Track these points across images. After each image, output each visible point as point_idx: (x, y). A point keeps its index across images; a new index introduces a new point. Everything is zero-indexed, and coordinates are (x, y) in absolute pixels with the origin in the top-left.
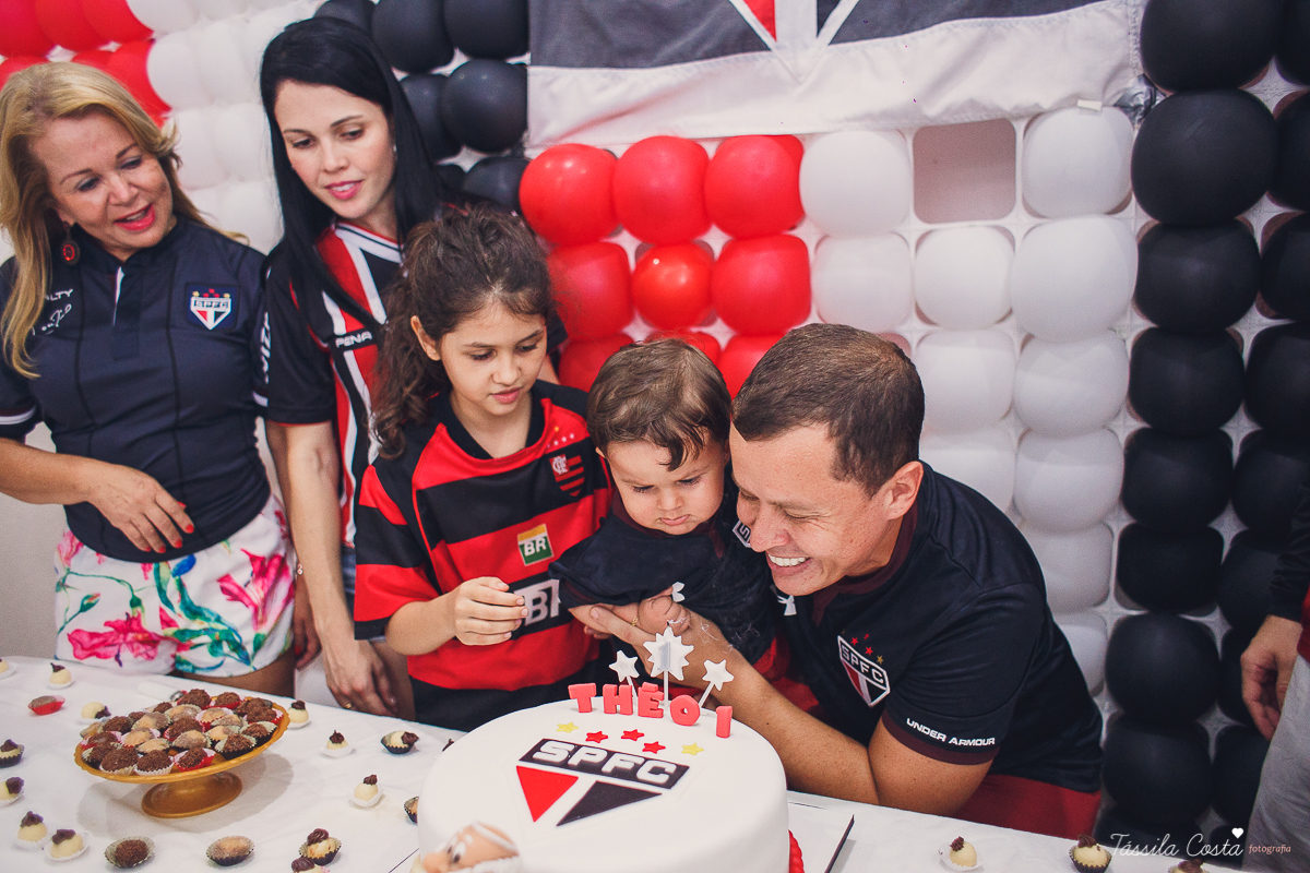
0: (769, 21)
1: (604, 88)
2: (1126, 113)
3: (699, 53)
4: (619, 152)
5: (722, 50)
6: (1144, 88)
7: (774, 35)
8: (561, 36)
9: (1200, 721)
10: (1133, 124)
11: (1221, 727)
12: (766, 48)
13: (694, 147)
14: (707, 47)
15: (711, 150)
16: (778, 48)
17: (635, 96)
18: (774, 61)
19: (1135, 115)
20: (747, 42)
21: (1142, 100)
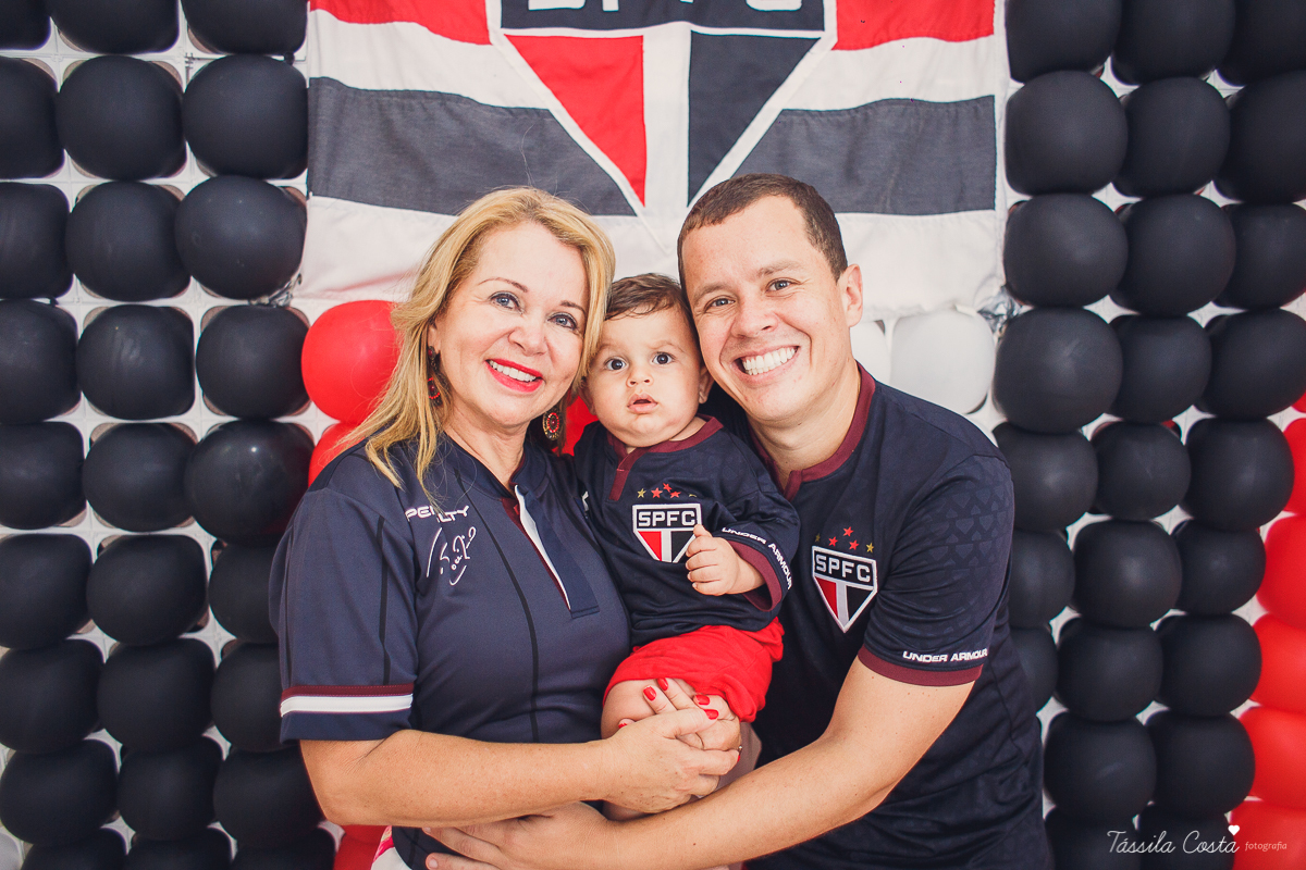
0: (638, 184)
2: (987, 318)
6: (1006, 298)
7: (642, 200)
8: (356, 162)
10: (993, 331)
12: (633, 213)
16: (645, 214)
18: (638, 228)
19: (996, 324)
20: (611, 204)
21: (1002, 310)
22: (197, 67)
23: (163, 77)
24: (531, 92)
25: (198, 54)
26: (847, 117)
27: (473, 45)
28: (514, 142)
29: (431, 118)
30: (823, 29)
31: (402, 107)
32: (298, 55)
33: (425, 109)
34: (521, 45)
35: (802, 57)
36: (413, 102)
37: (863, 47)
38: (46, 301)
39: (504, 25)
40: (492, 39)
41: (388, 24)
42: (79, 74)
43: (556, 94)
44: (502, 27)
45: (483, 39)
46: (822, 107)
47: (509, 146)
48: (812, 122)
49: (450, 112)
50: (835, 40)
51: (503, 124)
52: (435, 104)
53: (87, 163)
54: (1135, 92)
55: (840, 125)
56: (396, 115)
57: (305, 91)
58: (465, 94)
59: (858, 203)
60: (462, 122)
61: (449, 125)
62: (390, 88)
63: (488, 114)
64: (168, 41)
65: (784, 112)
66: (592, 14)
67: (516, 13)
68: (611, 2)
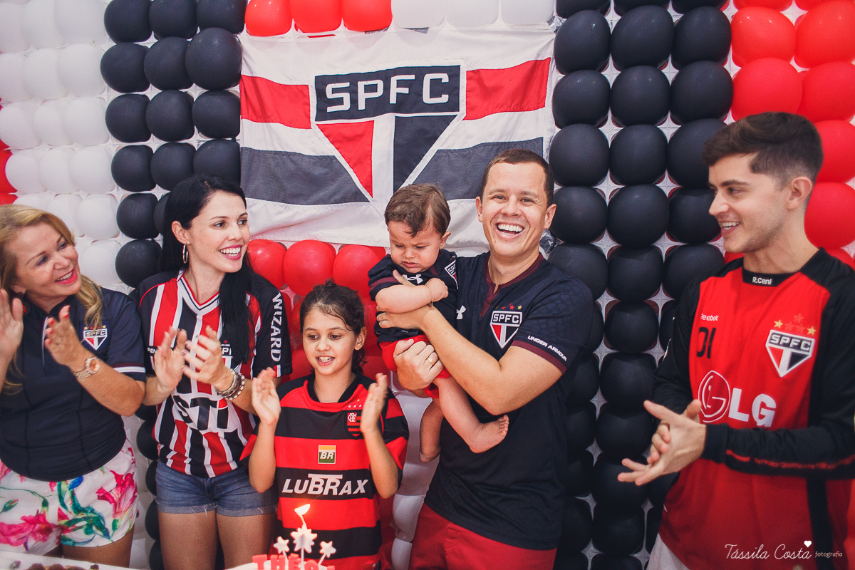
0: (369, 188)
1: (280, 213)
2: (544, 247)
3: (332, 200)
4: (288, 245)
5: (344, 200)
7: (371, 195)
8: (258, 182)
9: (582, 552)
11: (594, 555)
12: (367, 201)
13: (329, 246)
14: (337, 197)
15: (337, 249)
16: (373, 201)
17: (297, 219)
18: (371, 207)
19: (547, 248)
20: (357, 197)
21: (550, 243)
22: (202, 143)
24: (328, 149)
26: (467, 152)
27: (305, 130)
28: (318, 171)
29: (284, 163)
30: (459, 111)
31: (274, 158)
32: (237, 138)
33: (282, 159)
34: (322, 128)
35: (448, 124)
37: (477, 118)
38: (150, 240)
40: (311, 127)
41: (268, 123)
43: (338, 149)
44: (317, 119)
45: (308, 126)
46: (456, 147)
47: (316, 173)
48: (451, 155)
49: (291, 160)
51: (314, 164)
52: (285, 157)
55: (464, 156)
56: (271, 161)
57: (239, 152)
58: (298, 152)
59: (466, 194)
60: (296, 164)
61: (291, 166)
63: (308, 160)
64: (190, 134)
65: (439, 151)
66: (353, 112)
67: (322, 114)
68: (362, 106)
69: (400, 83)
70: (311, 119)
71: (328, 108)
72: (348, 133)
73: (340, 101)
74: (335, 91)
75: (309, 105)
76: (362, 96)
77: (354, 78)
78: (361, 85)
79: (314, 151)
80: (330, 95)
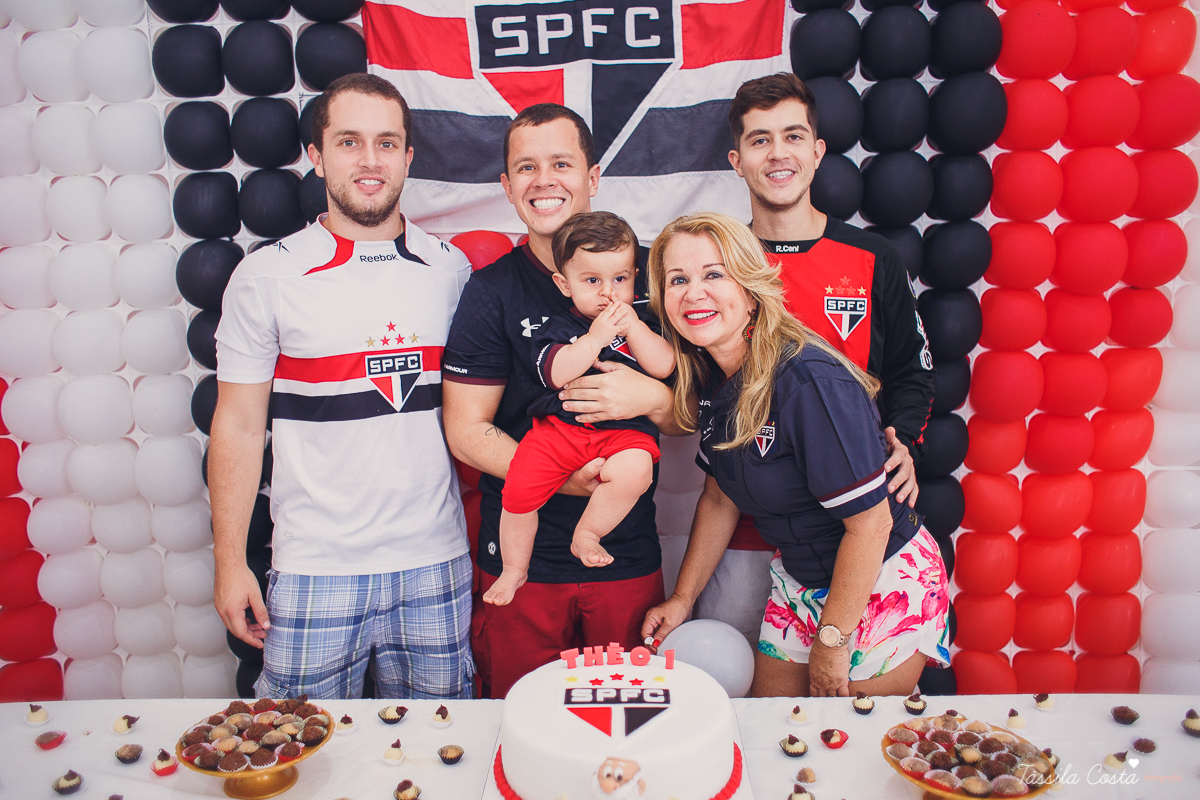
1: (438, 195)
22: (306, 100)
23: (288, 106)
25: (306, 92)
26: (690, 111)
27: (464, 80)
28: (488, 137)
29: (441, 127)
30: (673, 57)
31: (425, 120)
33: (437, 121)
34: (491, 78)
35: (661, 75)
36: (430, 117)
37: (699, 67)
38: (227, 239)
39: (481, 67)
40: (474, 76)
41: (414, 71)
42: (243, 109)
43: (513, 107)
45: (468, 75)
46: (673, 105)
47: (486, 140)
48: (668, 116)
49: (451, 122)
50: (682, 63)
51: (482, 127)
52: (443, 118)
53: (247, 159)
54: (874, 86)
55: (684, 117)
56: (420, 124)
58: (460, 111)
60: (459, 129)
61: (451, 130)
62: (416, 108)
63: (473, 122)
64: (288, 85)
65: (650, 110)
66: (533, 57)
67: (488, 59)
68: (544, 49)
69: (596, 20)
70: (473, 65)
71: (497, 51)
72: (527, 85)
73: (514, 42)
74: (505, 27)
75: (468, 46)
76: (544, 36)
77: (532, 11)
78: (542, 20)
79: (481, 109)
80: (498, 33)
